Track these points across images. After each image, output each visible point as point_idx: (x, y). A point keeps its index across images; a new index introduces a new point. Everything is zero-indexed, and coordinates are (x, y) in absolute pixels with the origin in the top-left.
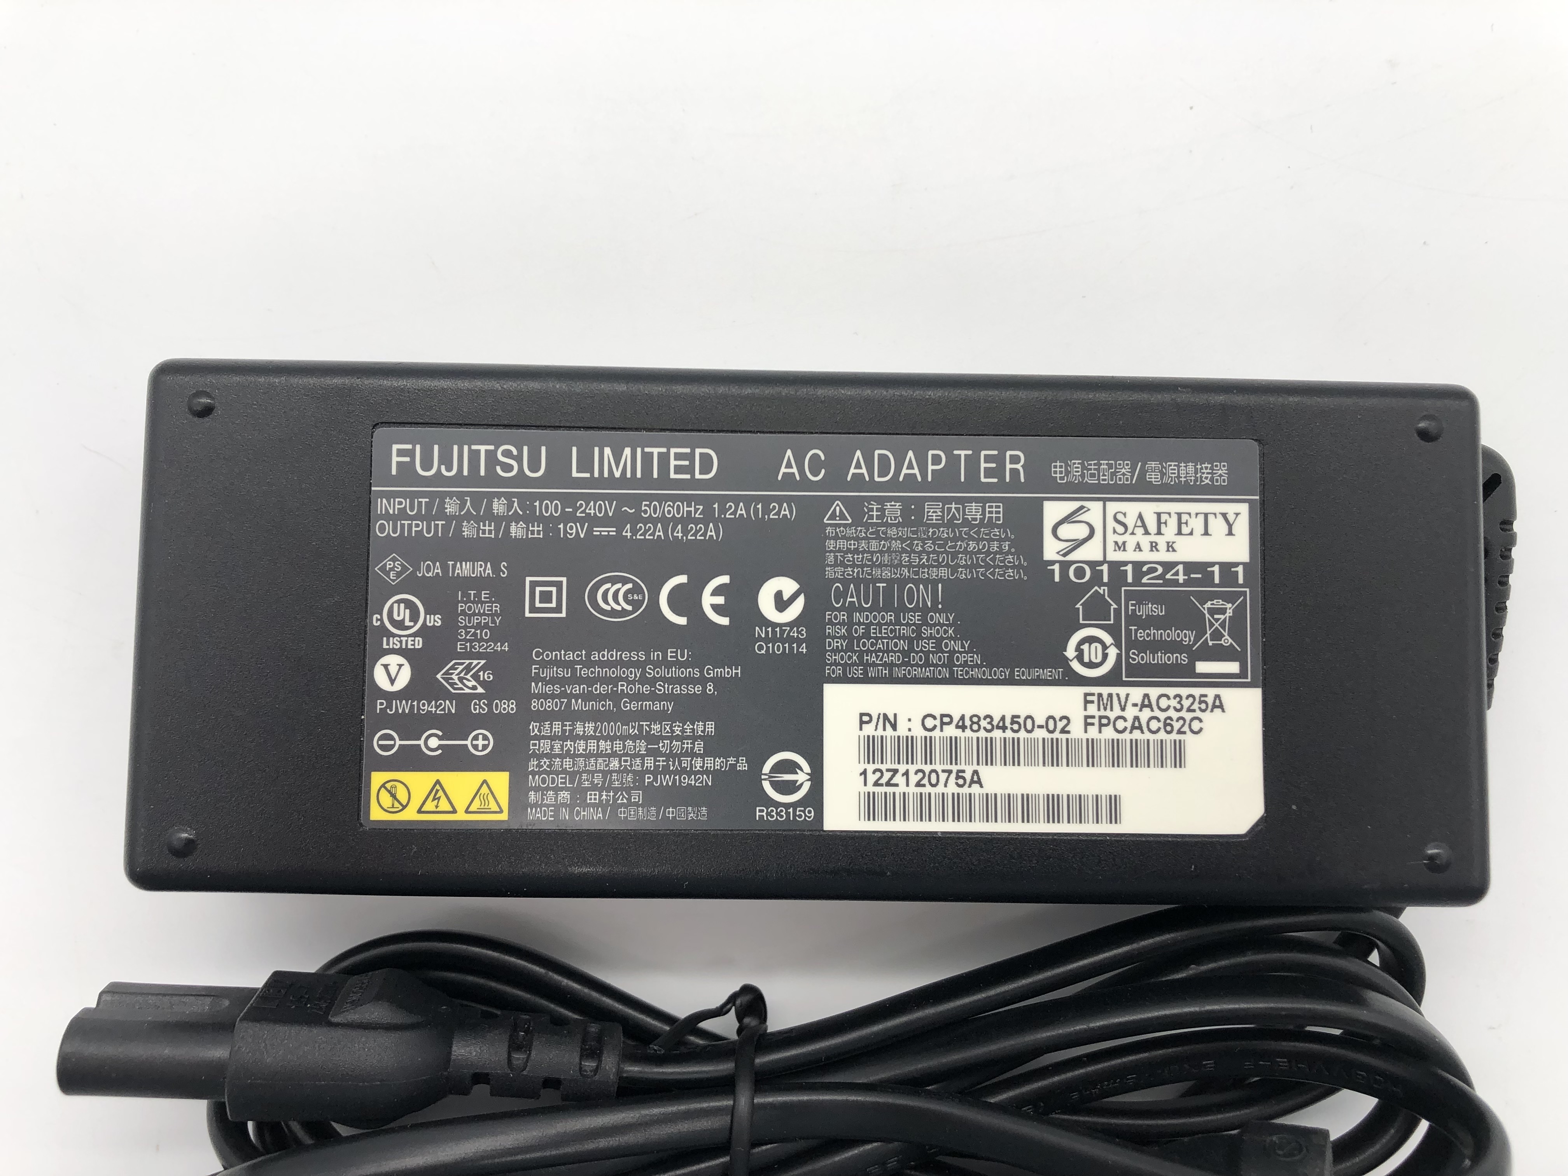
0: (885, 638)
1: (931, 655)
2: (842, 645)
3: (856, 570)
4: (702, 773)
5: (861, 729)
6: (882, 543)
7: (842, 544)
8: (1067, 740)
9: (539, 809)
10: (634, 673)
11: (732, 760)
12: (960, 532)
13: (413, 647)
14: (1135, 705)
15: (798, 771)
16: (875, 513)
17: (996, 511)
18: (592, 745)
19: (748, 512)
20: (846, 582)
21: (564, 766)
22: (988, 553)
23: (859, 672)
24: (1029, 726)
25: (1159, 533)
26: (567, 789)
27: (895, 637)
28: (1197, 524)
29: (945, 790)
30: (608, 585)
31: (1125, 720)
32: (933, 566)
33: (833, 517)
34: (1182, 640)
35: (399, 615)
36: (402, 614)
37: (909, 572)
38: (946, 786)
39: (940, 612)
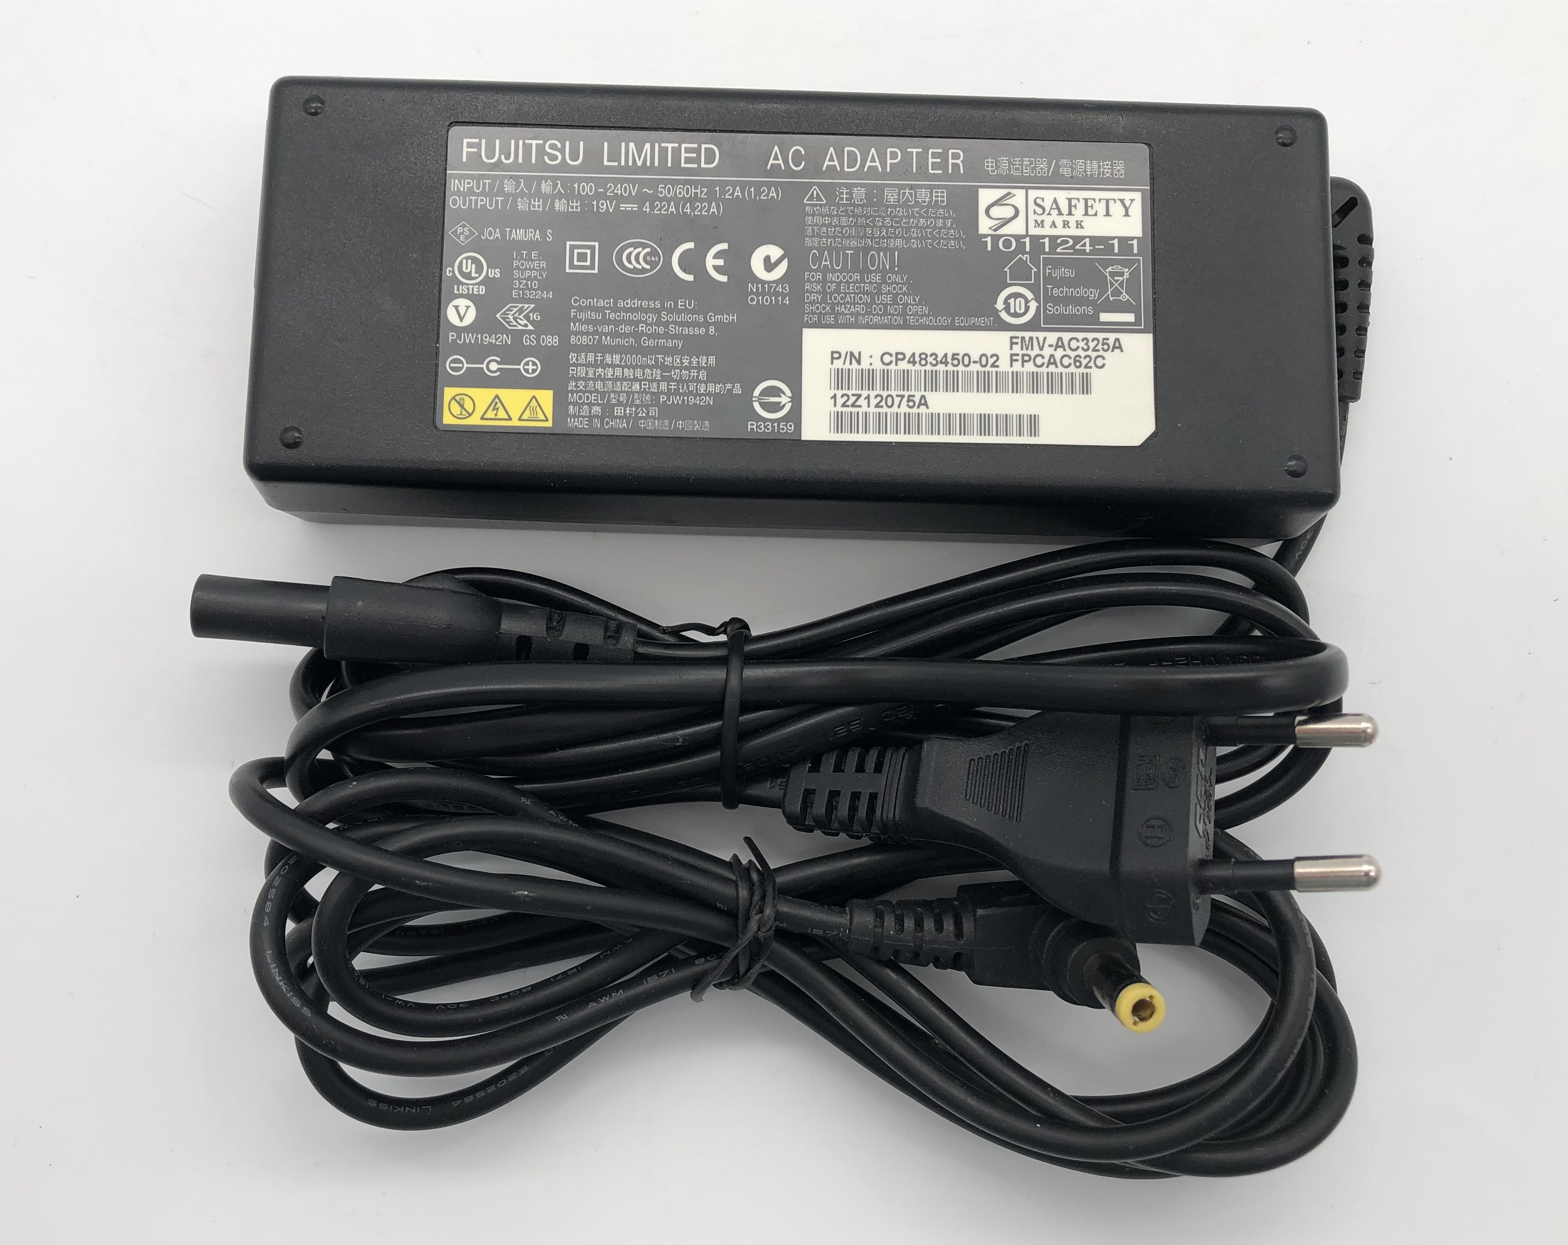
0: (852, 293)
1: (889, 307)
2: (817, 298)
3: (829, 240)
4: (705, 395)
5: (832, 363)
6: (851, 219)
7: (818, 220)
8: (997, 372)
9: (576, 419)
10: (651, 317)
11: (729, 386)
12: (913, 212)
13: (477, 293)
14: (1051, 346)
15: (781, 394)
16: (845, 196)
17: (941, 196)
18: (618, 372)
19: (743, 193)
20: (821, 250)
21: (596, 387)
22: (935, 228)
23: (831, 320)
24: (966, 361)
25: (1070, 214)
26: (598, 405)
27: (860, 293)
28: (1100, 208)
29: (899, 411)
30: (631, 249)
31: (1043, 357)
32: (891, 238)
33: (811, 198)
34: (1088, 296)
35: (467, 268)
36: (470, 268)
37: (872, 242)
38: (899, 407)
39: (896, 273)
